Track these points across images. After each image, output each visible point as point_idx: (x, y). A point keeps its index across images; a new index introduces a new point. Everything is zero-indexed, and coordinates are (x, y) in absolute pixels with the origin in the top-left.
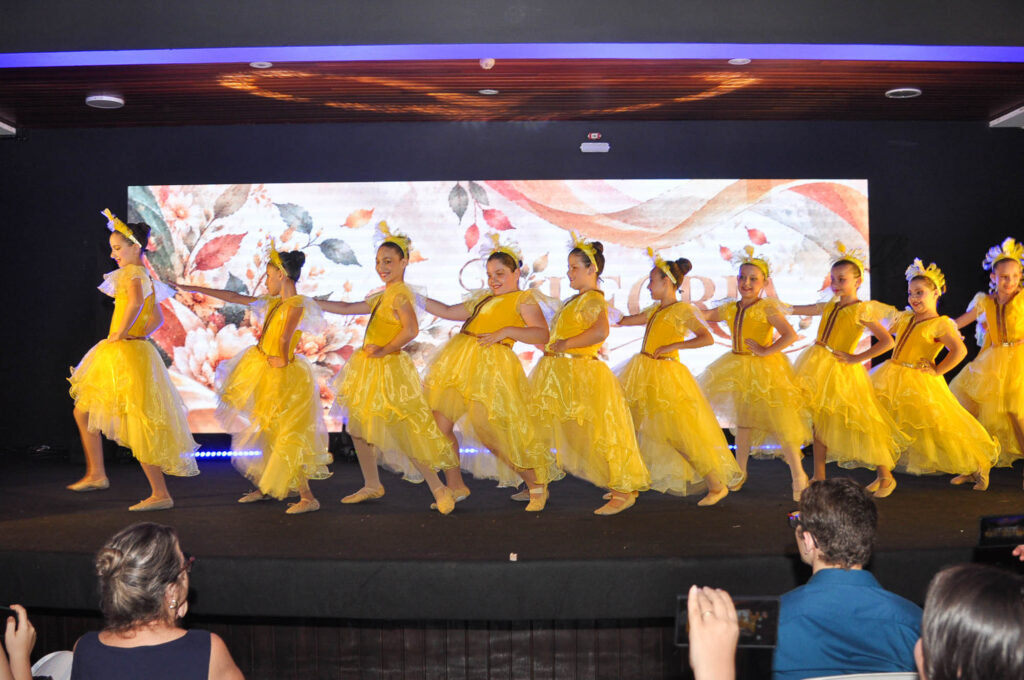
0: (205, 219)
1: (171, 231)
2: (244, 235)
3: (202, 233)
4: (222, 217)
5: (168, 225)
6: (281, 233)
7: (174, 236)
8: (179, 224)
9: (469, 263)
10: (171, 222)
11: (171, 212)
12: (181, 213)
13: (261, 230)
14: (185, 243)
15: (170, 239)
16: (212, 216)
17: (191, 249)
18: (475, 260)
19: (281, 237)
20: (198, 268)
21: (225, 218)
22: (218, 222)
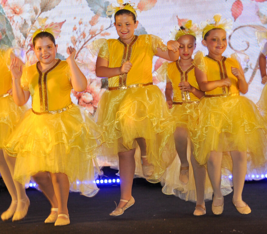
0: (34, 13)
1: (11, 24)
2: (63, 22)
3: (33, 23)
4: (47, 11)
5: (9, 20)
6: (90, 19)
7: (13, 27)
8: (16, 18)
9: (236, 29)
10: (11, 17)
11: (10, 11)
12: (17, 10)
13: (75, 18)
14: (21, 32)
15: (10, 29)
16: (40, 11)
17: (26, 36)
18: (241, 27)
19: (90, 22)
20: (31, 49)
21: (49, 12)
22: (44, 15)
